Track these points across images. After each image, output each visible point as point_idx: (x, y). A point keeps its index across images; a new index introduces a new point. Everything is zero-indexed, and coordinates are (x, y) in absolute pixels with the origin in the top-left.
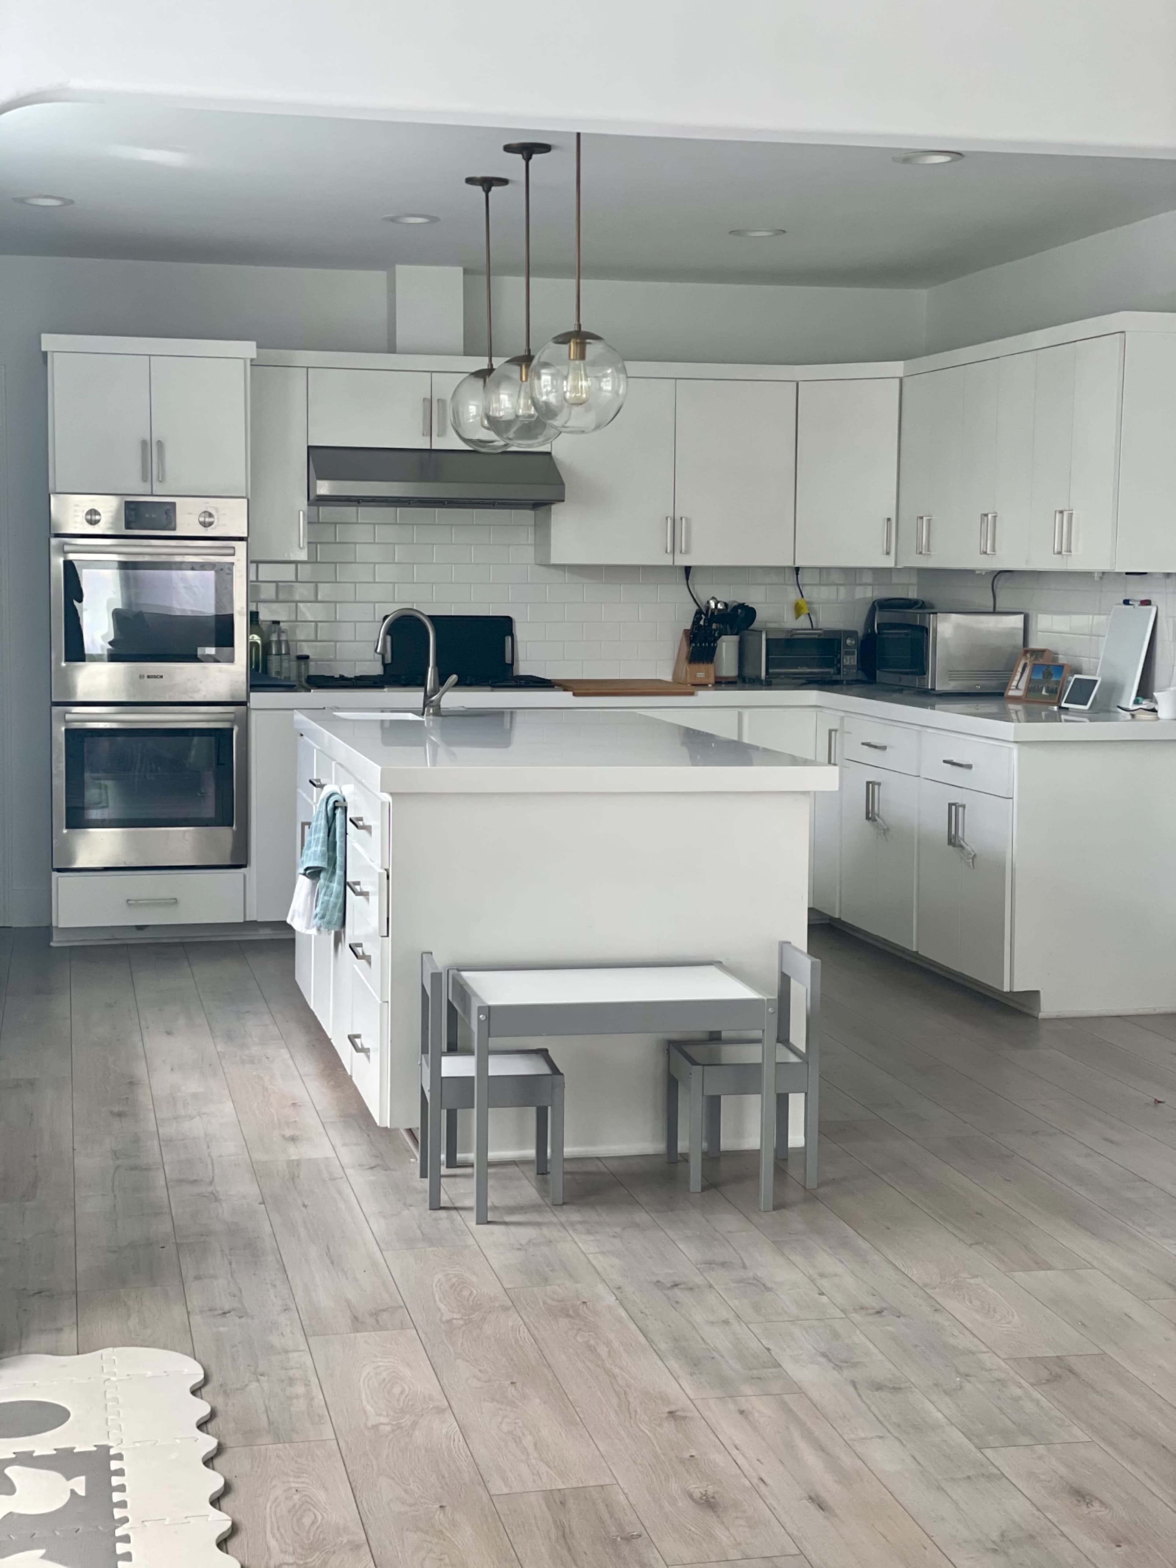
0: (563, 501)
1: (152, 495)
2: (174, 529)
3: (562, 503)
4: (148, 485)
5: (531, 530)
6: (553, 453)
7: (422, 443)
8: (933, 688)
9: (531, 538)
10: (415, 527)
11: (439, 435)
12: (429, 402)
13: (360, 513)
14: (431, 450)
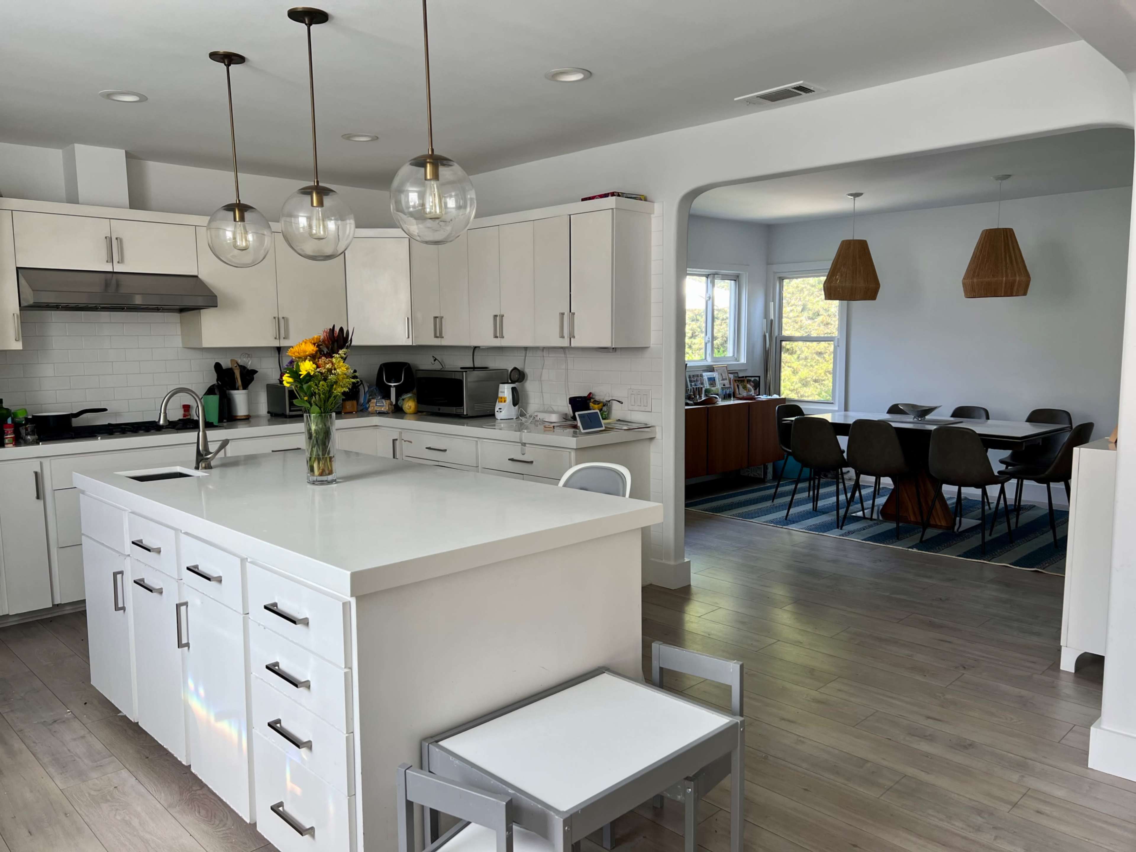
0: (217, 307)
3: (216, 308)
5: (179, 326)
6: (199, 276)
7: (108, 268)
9: (179, 333)
10: (124, 324)
11: (118, 262)
12: (109, 240)
13: (54, 315)
14: (113, 273)
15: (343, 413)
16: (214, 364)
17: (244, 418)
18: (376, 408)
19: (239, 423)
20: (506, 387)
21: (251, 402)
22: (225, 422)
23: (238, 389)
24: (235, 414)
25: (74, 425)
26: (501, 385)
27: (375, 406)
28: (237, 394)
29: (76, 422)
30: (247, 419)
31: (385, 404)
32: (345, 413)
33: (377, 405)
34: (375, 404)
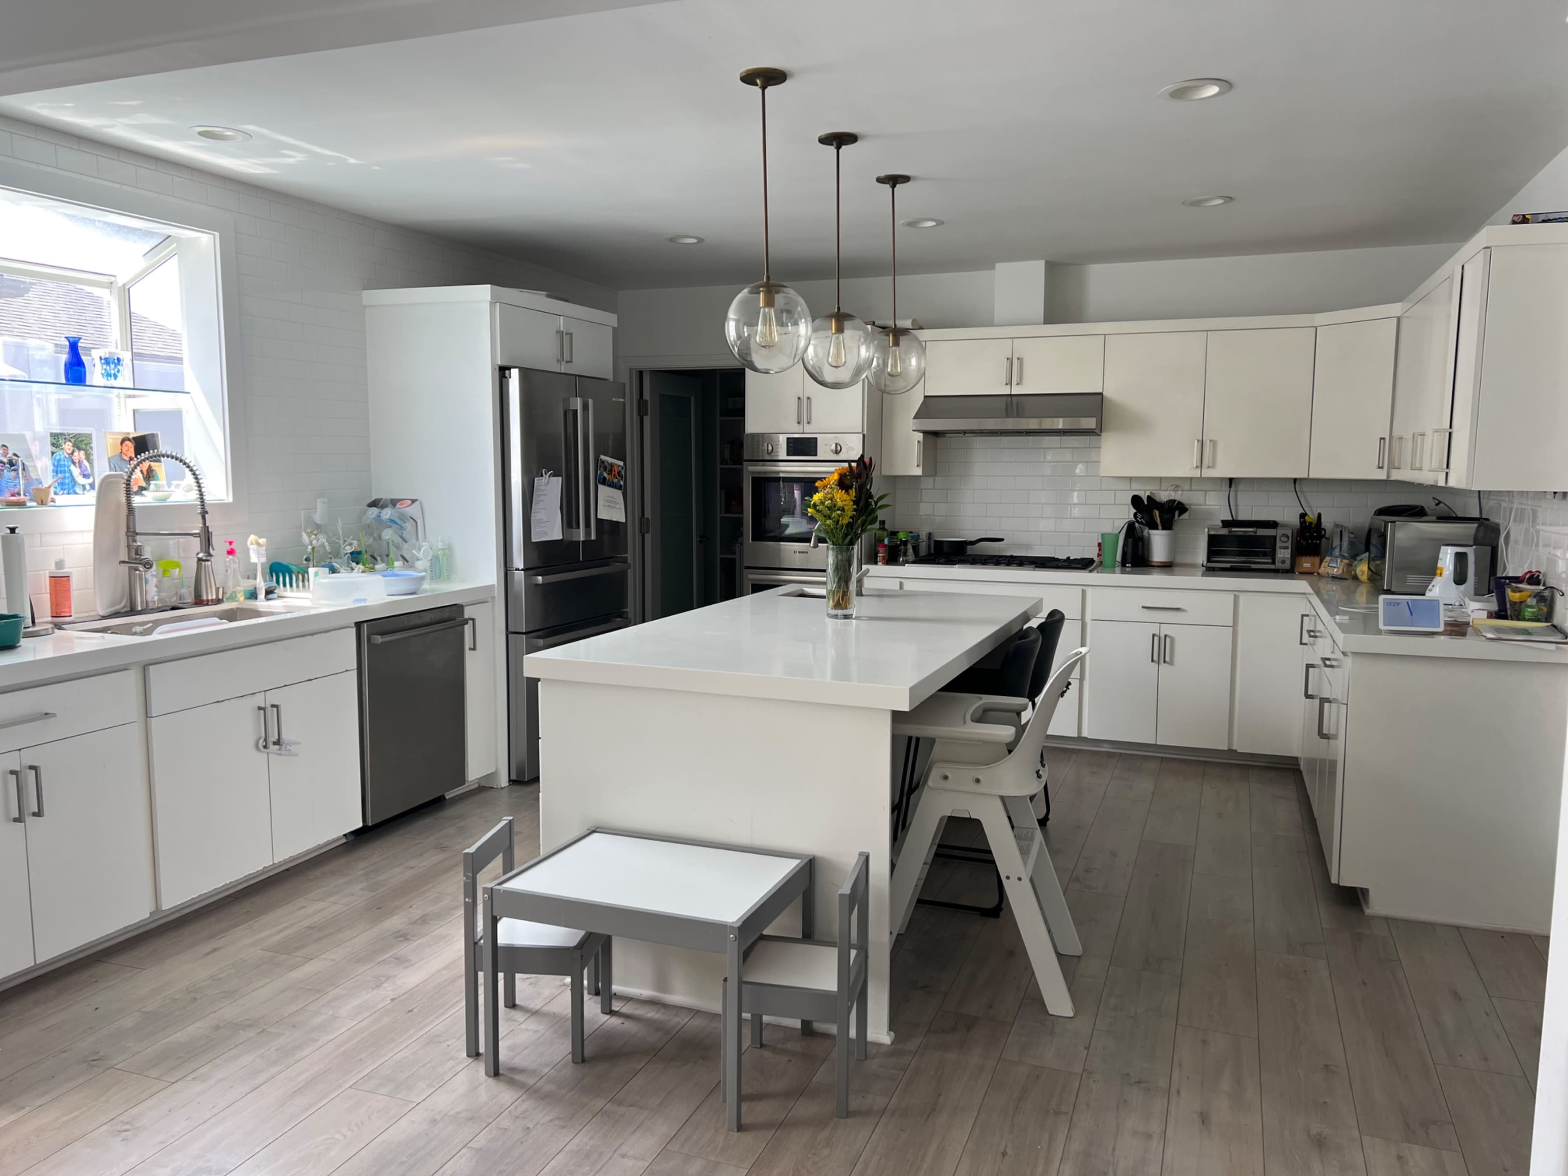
1: (803, 433)
2: (816, 455)
4: (801, 426)
6: (1104, 394)
7: (1006, 391)
8: (1389, 588)
11: (1018, 384)
12: (1010, 360)
13: (978, 441)
14: (1011, 395)
15: (1297, 573)
16: (1131, 497)
17: (1159, 564)
18: (1330, 571)
19: (1154, 570)
20: (1449, 551)
21: (1174, 547)
22: (1128, 567)
23: (1157, 529)
24: (1150, 560)
25: (969, 552)
26: (1443, 548)
27: (1327, 566)
28: (1155, 535)
29: (970, 550)
30: (1167, 567)
31: (1339, 564)
32: (1301, 573)
33: (1330, 565)
34: (1327, 563)
